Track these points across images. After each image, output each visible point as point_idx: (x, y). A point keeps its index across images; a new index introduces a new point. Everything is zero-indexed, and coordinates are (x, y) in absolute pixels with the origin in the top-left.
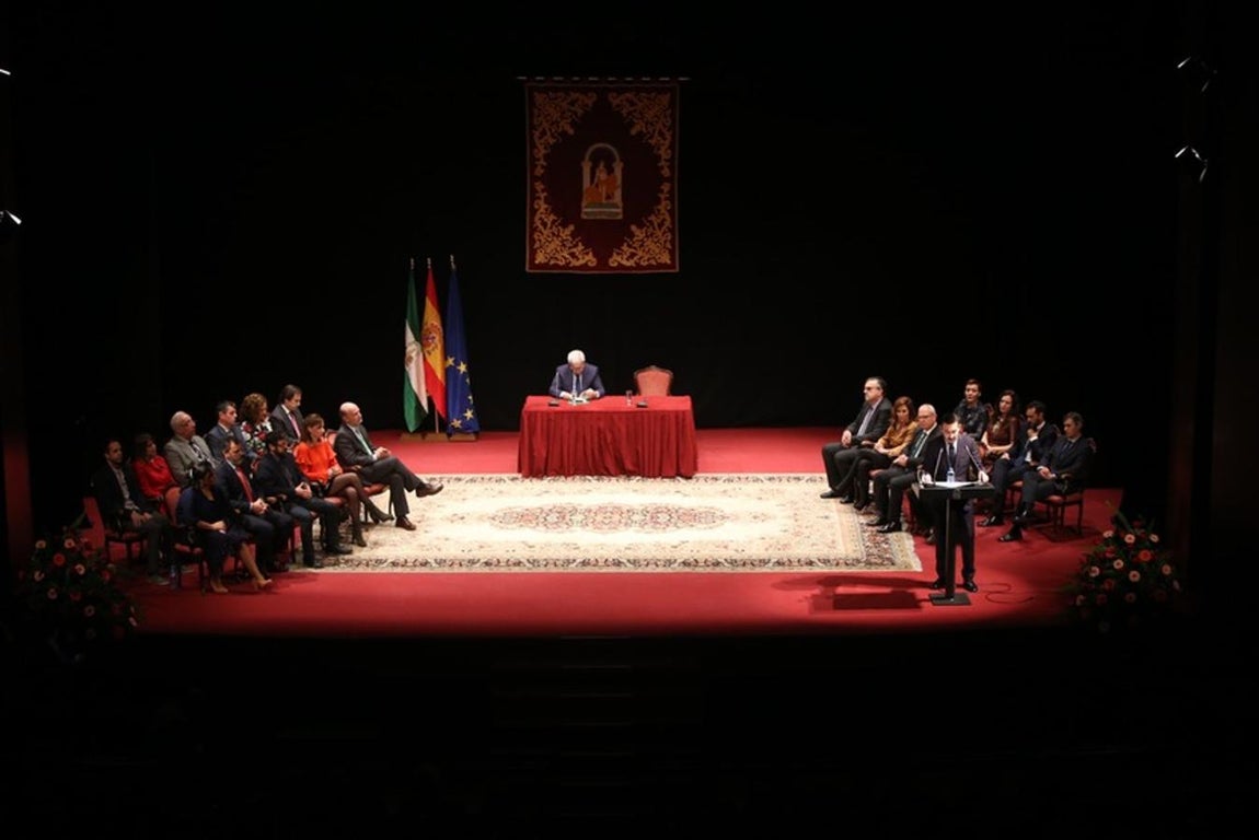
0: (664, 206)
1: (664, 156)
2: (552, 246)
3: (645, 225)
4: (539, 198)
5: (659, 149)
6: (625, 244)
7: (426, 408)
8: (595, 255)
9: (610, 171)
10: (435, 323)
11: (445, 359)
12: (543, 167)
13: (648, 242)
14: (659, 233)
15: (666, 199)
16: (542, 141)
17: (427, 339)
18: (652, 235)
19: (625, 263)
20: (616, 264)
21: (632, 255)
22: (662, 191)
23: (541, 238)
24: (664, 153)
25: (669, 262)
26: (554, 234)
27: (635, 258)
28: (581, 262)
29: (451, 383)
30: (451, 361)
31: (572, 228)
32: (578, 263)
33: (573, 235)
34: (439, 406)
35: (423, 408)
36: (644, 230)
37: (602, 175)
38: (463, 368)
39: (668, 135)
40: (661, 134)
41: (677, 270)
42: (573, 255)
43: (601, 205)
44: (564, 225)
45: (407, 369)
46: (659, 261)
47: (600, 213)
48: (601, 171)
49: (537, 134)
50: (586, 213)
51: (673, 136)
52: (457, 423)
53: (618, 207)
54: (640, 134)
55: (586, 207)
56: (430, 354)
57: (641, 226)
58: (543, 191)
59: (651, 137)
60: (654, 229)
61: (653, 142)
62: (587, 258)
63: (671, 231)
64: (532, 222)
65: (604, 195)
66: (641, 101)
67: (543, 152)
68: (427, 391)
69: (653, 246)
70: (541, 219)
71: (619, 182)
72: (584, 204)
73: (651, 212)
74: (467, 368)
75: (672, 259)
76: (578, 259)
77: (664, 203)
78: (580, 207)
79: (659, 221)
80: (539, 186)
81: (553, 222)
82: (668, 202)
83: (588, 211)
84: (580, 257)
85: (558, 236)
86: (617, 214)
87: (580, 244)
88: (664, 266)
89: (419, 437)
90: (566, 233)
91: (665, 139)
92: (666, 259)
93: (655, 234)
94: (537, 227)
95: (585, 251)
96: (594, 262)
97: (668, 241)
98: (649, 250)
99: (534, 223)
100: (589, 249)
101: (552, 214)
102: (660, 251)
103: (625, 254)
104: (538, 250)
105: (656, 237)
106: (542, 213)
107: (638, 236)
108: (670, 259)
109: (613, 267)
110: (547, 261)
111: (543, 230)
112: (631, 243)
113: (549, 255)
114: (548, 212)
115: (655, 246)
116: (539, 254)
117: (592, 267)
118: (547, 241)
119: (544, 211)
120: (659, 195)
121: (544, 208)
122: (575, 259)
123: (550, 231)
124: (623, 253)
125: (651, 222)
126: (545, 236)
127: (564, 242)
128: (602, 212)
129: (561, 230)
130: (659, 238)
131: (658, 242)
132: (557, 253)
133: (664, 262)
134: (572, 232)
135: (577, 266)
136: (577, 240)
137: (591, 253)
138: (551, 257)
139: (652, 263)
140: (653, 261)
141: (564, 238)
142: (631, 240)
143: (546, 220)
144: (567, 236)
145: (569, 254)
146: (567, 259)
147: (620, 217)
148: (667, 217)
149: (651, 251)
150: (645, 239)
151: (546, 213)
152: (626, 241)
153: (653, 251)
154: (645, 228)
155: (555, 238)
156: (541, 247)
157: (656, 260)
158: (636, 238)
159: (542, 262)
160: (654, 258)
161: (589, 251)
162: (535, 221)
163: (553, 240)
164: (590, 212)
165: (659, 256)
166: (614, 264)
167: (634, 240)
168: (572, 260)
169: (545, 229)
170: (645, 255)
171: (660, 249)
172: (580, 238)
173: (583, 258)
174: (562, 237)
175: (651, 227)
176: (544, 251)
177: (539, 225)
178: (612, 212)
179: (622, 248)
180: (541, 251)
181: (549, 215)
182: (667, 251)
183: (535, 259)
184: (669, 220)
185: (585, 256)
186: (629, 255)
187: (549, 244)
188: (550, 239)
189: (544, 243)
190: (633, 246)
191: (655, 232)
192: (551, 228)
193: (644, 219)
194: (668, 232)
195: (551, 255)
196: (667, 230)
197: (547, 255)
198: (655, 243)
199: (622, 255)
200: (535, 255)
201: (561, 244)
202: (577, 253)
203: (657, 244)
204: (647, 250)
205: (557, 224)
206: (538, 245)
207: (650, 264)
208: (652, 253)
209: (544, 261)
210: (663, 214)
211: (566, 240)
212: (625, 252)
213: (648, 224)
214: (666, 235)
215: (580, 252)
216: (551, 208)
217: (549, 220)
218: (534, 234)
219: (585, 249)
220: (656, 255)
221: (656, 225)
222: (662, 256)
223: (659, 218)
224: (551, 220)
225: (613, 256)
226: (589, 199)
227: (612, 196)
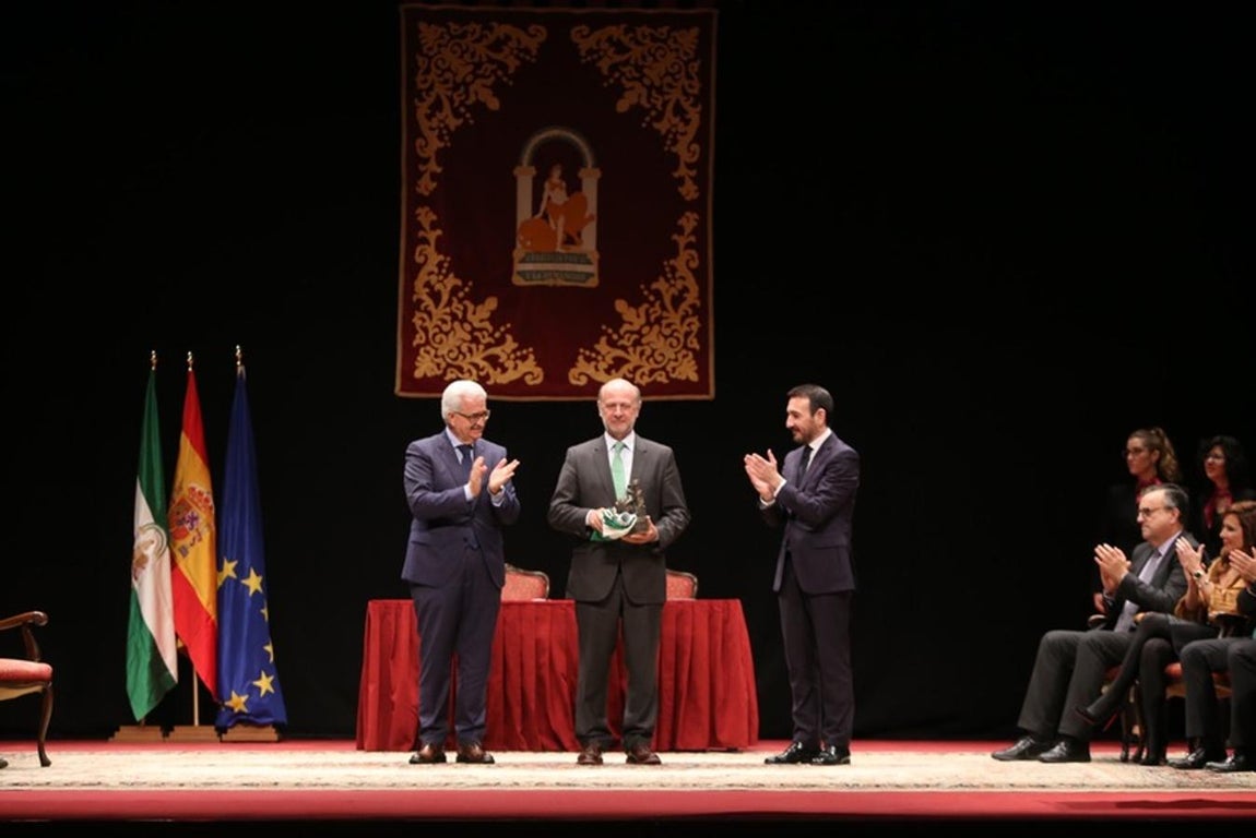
0: (685, 261)
1: (685, 157)
2: (452, 341)
3: (646, 300)
4: (425, 241)
5: (675, 141)
6: (603, 339)
7: (173, 670)
8: (539, 363)
9: (574, 186)
10: (199, 488)
11: (219, 567)
12: (434, 177)
13: (652, 337)
14: (675, 318)
15: (689, 246)
16: (434, 123)
17: (181, 522)
18: (658, 320)
20: (583, 381)
21: (618, 363)
22: (681, 231)
23: (427, 324)
24: (686, 150)
25: (694, 377)
26: (454, 317)
27: (624, 370)
28: (511, 376)
29: (228, 615)
30: (229, 568)
31: (492, 304)
32: (503, 379)
33: (495, 319)
34: (201, 668)
35: (166, 669)
36: (642, 310)
37: (556, 195)
38: (254, 583)
39: (694, 115)
40: (679, 111)
41: (711, 395)
42: (494, 361)
43: (554, 257)
44: (477, 299)
45: (135, 584)
46: (673, 376)
47: (552, 274)
48: (552, 189)
49: (423, 109)
50: (519, 273)
51: (704, 115)
52: (238, 701)
53: (589, 262)
54: (637, 111)
55: (523, 261)
56: (184, 552)
57: (635, 302)
58: (434, 226)
59: (659, 118)
60: (663, 307)
61: (662, 126)
62: (524, 367)
63: (700, 312)
64: (410, 290)
65: (560, 236)
66: (638, 43)
67: (436, 144)
68: (177, 636)
69: (660, 345)
70: (427, 285)
71: (592, 208)
72: (518, 253)
73: (659, 272)
74: (262, 584)
75: (702, 371)
76: (504, 370)
77: (684, 255)
78: (510, 261)
79: (674, 291)
80: (426, 216)
81: (454, 291)
82: (693, 252)
83: (527, 270)
84: (510, 364)
85: (464, 320)
86: (589, 275)
87: (509, 338)
88: (686, 386)
89: (156, 732)
90: (481, 314)
91: (687, 122)
92: (688, 371)
93: (667, 318)
94: (420, 301)
95: (519, 354)
96: (538, 377)
97: (693, 335)
98: (654, 351)
99: (414, 293)
100: (527, 348)
101: (451, 275)
102: (676, 353)
103: (604, 360)
104: (422, 350)
105: (669, 325)
106: (431, 273)
107: (631, 323)
108: (697, 372)
109: (577, 386)
110: (439, 372)
111: (432, 308)
112: (615, 337)
113: (445, 360)
114: (444, 271)
115: (665, 345)
116: (423, 357)
117: (534, 386)
118: (441, 331)
119: (436, 270)
120: (675, 237)
121: (436, 262)
122: (499, 370)
123: (448, 310)
124: (600, 358)
125: (658, 294)
126: (436, 321)
127: (476, 334)
128: (557, 271)
129: (471, 307)
130: (673, 327)
131: (671, 335)
132: (461, 357)
133: (683, 378)
134: (493, 313)
135: (502, 386)
136: (502, 329)
137: (532, 357)
138: (449, 365)
139: (659, 379)
140: (661, 375)
141: (477, 325)
142: (616, 331)
143: (438, 287)
144: (482, 321)
145: (486, 359)
146: (482, 370)
147: (593, 282)
148: (691, 283)
149: (656, 355)
150: (645, 330)
151: (440, 273)
152: (604, 333)
153: (662, 355)
154: (646, 306)
155: (456, 324)
156: (427, 343)
157: (667, 373)
158: (626, 327)
159: (429, 375)
160: (664, 369)
161: (529, 353)
162: (416, 290)
163: (452, 329)
164: (531, 272)
165: (673, 364)
166: (578, 379)
167: (622, 331)
168: (491, 371)
169: (437, 305)
170: (644, 363)
171: (676, 350)
172: (509, 325)
173: (516, 367)
174: (471, 324)
175: (658, 304)
176: (433, 352)
177: (425, 297)
178: (576, 273)
179: (597, 347)
180: (428, 352)
181: (446, 276)
182: (691, 354)
183: (415, 368)
184: (694, 289)
185: (519, 362)
186: (611, 362)
187: (444, 337)
188: (446, 328)
189: (435, 335)
190: (621, 342)
191: (665, 314)
192: (449, 303)
193: (642, 287)
194: (693, 315)
195: (449, 360)
196: (690, 312)
197: (439, 360)
198: (666, 337)
199: (598, 361)
200: (415, 359)
201: (468, 337)
202: (503, 358)
203: (670, 340)
204: (648, 352)
205: (461, 294)
206: (421, 338)
207: (655, 382)
208: (659, 359)
209: (433, 374)
210: (683, 278)
211: (481, 330)
212: (604, 357)
213: (652, 298)
214: (688, 320)
215: (509, 355)
216: (450, 262)
217: (445, 287)
218: (413, 315)
219: (520, 348)
220: (668, 363)
221: (667, 300)
222: (681, 364)
223: (674, 286)
224: (449, 287)
225: (577, 364)
226: (529, 243)
227: (576, 239)
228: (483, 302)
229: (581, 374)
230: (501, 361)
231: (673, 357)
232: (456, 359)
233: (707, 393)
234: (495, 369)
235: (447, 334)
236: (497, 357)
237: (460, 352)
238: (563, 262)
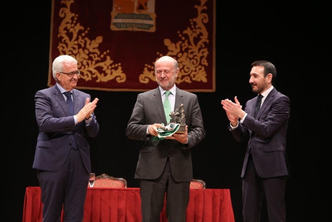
0: (201, 19)
2: (78, 59)
3: (180, 39)
4: (65, 6)
8: (123, 72)
13: (183, 59)
15: (203, 11)
18: (187, 50)
20: (147, 81)
22: (199, 3)
23: (65, 49)
25: (205, 80)
26: (80, 46)
28: (109, 78)
31: (99, 40)
32: (105, 79)
33: (101, 48)
36: (178, 45)
41: (214, 90)
42: (100, 70)
43: (132, 16)
44: (92, 37)
46: (194, 79)
47: (131, 25)
50: (114, 24)
53: (150, 19)
55: (116, 18)
57: (174, 41)
60: (189, 43)
62: (116, 73)
63: (208, 46)
64: (56, 32)
65: (136, 5)
69: (187, 63)
70: (66, 29)
72: (114, 13)
73: (187, 25)
75: (209, 76)
76: (106, 75)
77: (201, 16)
78: (110, 17)
79: (195, 35)
81: (80, 32)
82: (206, 15)
83: (118, 22)
84: (108, 72)
85: (85, 48)
86: (151, 26)
87: (108, 58)
88: (200, 85)
90: (94, 45)
92: (202, 77)
93: (191, 49)
94: (62, 38)
95: (113, 66)
96: (123, 78)
97: (205, 58)
98: (184, 66)
99: (58, 33)
100: (118, 63)
101: (78, 24)
102: (196, 67)
105: (192, 53)
106: (67, 23)
107: (172, 51)
108: (206, 77)
109: (144, 84)
111: (68, 41)
114: (74, 22)
115: (190, 62)
117: (121, 83)
118: (73, 54)
119: (70, 21)
120: (196, 6)
121: (70, 17)
122: (103, 74)
123: (76, 42)
125: (187, 36)
126: (70, 48)
127: (91, 55)
128: (134, 23)
129: (88, 41)
130: (194, 54)
131: (193, 58)
132: (83, 67)
133: (199, 80)
134: (100, 45)
135: (104, 83)
136: (105, 53)
137: (120, 68)
139: (186, 81)
140: (187, 79)
141: (92, 50)
143: (71, 30)
144: (94, 49)
145: (96, 68)
146: (94, 74)
147: (153, 30)
148: (204, 31)
149: (185, 68)
150: (180, 55)
151: (72, 23)
152: (159, 56)
153: (188, 68)
154: (180, 42)
155: (81, 50)
157: (191, 78)
158: (169, 53)
160: (189, 75)
161: (118, 66)
162: (60, 31)
163: (79, 52)
164: (120, 23)
165: (194, 73)
166: (144, 80)
168: (99, 75)
169: (70, 40)
171: (196, 65)
172: (108, 51)
173: (111, 73)
174: (88, 50)
175: (186, 41)
177: (64, 35)
178: (144, 24)
181: (75, 25)
182: (203, 68)
184: (206, 34)
185: (113, 70)
188: (75, 52)
191: (190, 47)
192: (77, 39)
193: (179, 32)
194: (205, 48)
196: (203, 46)
198: (190, 59)
201: (87, 57)
202: (105, 68)
203: (192, 60)
207: (184, 82)
208: (187, 70)
210: (200, 28)
211: (94, 53)
213: (183, 38)
214: (202, 50)
215: (108, 67)
216: (78, 17)
217: (75, 30)
218: (58, 45)
219: (114, 63)
220: (191, 73)
221: (191, 40)
222: (198, 73)
223: (195, 32)
224: (77, 30)
225: (144, 72)
226: (119, 8)
227: (144, 6)
228: (95, 39)
229: (145, 77)
230: (104, 70)
231: (194, 69)
232: (80, 68)
233: (211, 88)
234: (101, 74)
235: (75, 55)
236: (102, 68)
237: (82, 65)
238: (138, 18)
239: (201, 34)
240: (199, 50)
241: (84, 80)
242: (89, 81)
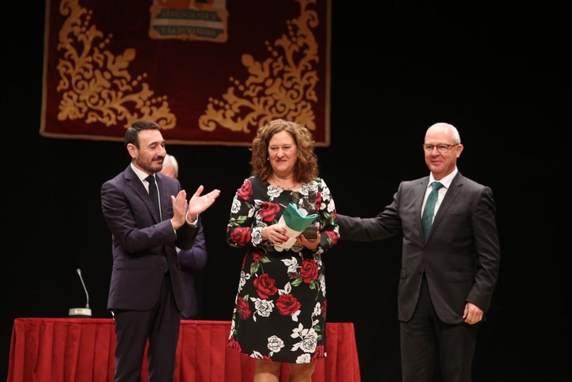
0: (305, 21)
2: (93, 88)
3: (270, 55)
6: (231, 90)
8: (171, 112)
13: (275, 90)
14: (295, 72)
15: (310, 7)
18: (281, 74)
19: (229, 124)
20: (212, 127)
21: (244, 112)
23: (71, 71)
25: (311, 126)
26: (95, 66)
27: (249, 118)
31: (130, 55)
33: (133, 68)
36: (266, 64)
41: (327, 143)
42: (131, 107)
43: (187, 14)
44: (118, 51)
47: (185, 29)
50: (156, 27)
53: (218, 20)
55: (159, 16)
57: (260, 58)
60: (285, 62)
62: (158, 113)
63: (318, 67)
64: (55, 40)
69: (282, 96)
70: (71, 35)
72: (155, 9)
73: (282, 30)
75: (319, 120)
76: (141, 115)
77: (305, 15)
78: (147, 17)
79: (296, 48)
81: (96, 42)
82: (314, 13)
83: (162, 24)
84: (145, 110)
85: (104, 69)
86: (218, 32)
87: (145, 86)
90: (120, 64)
92: (306, 120)
93: (288, 72)
94: (64, 50)
95: (154, 101)
96: (171, 122)
98: (276, 101)
99: (59, 42)
100: (162, 96)
101: (93, 28)
102: (296, 104)
103: (231, 108)
104: (65, 95)
105: (290, 79)
106: (74, 25)
107: (256, 76)
108: (315, 121)
109: (207, 132)
110: (81, 116)
111: (75, 56)
112: (241, 88)
113: (86, 104)
114: (86, 23)
115: (286, 95)
116: (66, 102)
117: (168, 131)
118: (83, 78)
119: (79, 22)
121: (79, 15)
122: (136, 115)
123: (90, 59)
124: (227, 107)
125: (281, 51)
126: (78, 69)
127: (115, 82)
128: (190, 27)
129: (111, 57)
130: (294, 80)
131: (292, 88)
132: (101, 102)
134: (131, 63)
136: (139, 78)
137: (166, 104)
138: (90, 110)
141: (116, 73)
142: (243, 83)
143: (81, 37)
144: (121, 70)
145: (125, 105)
146: (121, 114)
147: (223, 38)
148: (311, 41)
149: (278, 104)
150: (269, 82)
152: (233, 84)
153: (283, 105)
154: (269, 61)
155: (98, 73)
156: (70, 88)
158: (251, 79)
159: (71, 117)
161: (163, 100)
162: (61, 39)
163: (94, 76)
164: (166, 27)
165: (293, 114)
166: (207, 126)
167: (248, 83)
168: (129, 116)
169: (79, 54)
170: (267, 112)
171: (297, 101)
172: (145, 75)
173: (151, 113)
174: (111, 72)
175: (280, 59)
176: (75, 97)
177: (68, 47)
178: (207, 29)
179: (225, 97)
180: (71, 97)
181: (88, 28)
182: (309, 106)
183: (59, 111)
184: (313, 46)
185: (154, 108)
186: (238, 111)
187: (86, 84)
188: (87, 75)
189: (77, 82)
190: (246, 93)
191: (287, 68)
192: (91, 53)
193: (267, 43)
194: (312, 70)
195: (90, 105)
196: (310, 67)
197: (81, 105)
198: (287, 89)
199: (225, 110)
200: (59, 103)
201: (108, 85)
202: (139, 105)
203: (291, 92)
204: (271, 102)
205: (102, 45)
206: (65, 84)
208: (281, 109)
209: (75, 117)
210: (303, 36)
211: (120, 78)
212: (231, 106)
213: (275, 54)
214: (307, 75)
215: (145, 102)
216: (92, 16)
217: (87, 38)
218: (57, 63)
219: (155, 96)
220: (288, 113)
221: (289, 56)
222: (299, 114)
223: (295, 43)
224: (91, 38)
225: (207, 112)
226: (164, 1)
228: (122, 53)
229: (210, 121)
230: (138, 107)
231: (293, 107)
232: (97, 104)
233: (322, 139)
234: (132, 114)
235: (88, 81)
236: (135, 103)
237: (100, 98)
238: (196, 18)
239: (306, 47)
240: (303, 73)
241: (104, 125)
242: (112, 126)
